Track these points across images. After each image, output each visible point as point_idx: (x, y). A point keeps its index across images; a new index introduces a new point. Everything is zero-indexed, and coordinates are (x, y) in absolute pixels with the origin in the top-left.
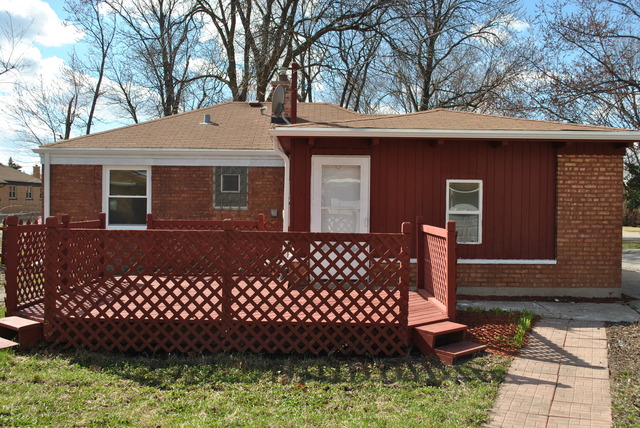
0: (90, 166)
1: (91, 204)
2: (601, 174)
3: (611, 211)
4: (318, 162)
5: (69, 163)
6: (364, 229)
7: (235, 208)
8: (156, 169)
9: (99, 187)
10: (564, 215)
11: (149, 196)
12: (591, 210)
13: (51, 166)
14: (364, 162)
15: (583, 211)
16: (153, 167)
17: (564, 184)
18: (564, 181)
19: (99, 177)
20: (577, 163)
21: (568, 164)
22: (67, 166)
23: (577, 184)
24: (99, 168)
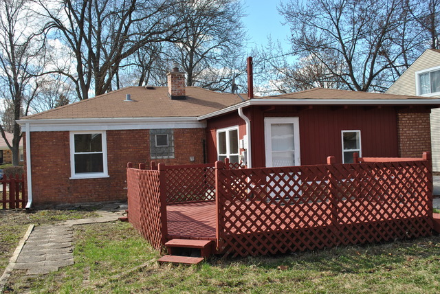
0: (60, 132)
1: (62, 160)
2: (420, 124)
3: (426, 145)
4: (268, 122)
5: (44, 130)
6: (298, 164)
7: (165, 157)
8: (109, 133)
9: (68, 147)
10: (404, 149)
11: (104, 151)
12: (416, 146)
13: (31, 132)
14: (295, 121)
15: (413, 146)
16: (107, 131)
17: (403, 131)
18: (403, 129)
19: (68, 140)
20: (409, 118)
21: (405, 119)
22: (42, 132)
23: (409, 130)
24: (68, 132)
